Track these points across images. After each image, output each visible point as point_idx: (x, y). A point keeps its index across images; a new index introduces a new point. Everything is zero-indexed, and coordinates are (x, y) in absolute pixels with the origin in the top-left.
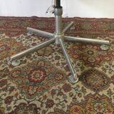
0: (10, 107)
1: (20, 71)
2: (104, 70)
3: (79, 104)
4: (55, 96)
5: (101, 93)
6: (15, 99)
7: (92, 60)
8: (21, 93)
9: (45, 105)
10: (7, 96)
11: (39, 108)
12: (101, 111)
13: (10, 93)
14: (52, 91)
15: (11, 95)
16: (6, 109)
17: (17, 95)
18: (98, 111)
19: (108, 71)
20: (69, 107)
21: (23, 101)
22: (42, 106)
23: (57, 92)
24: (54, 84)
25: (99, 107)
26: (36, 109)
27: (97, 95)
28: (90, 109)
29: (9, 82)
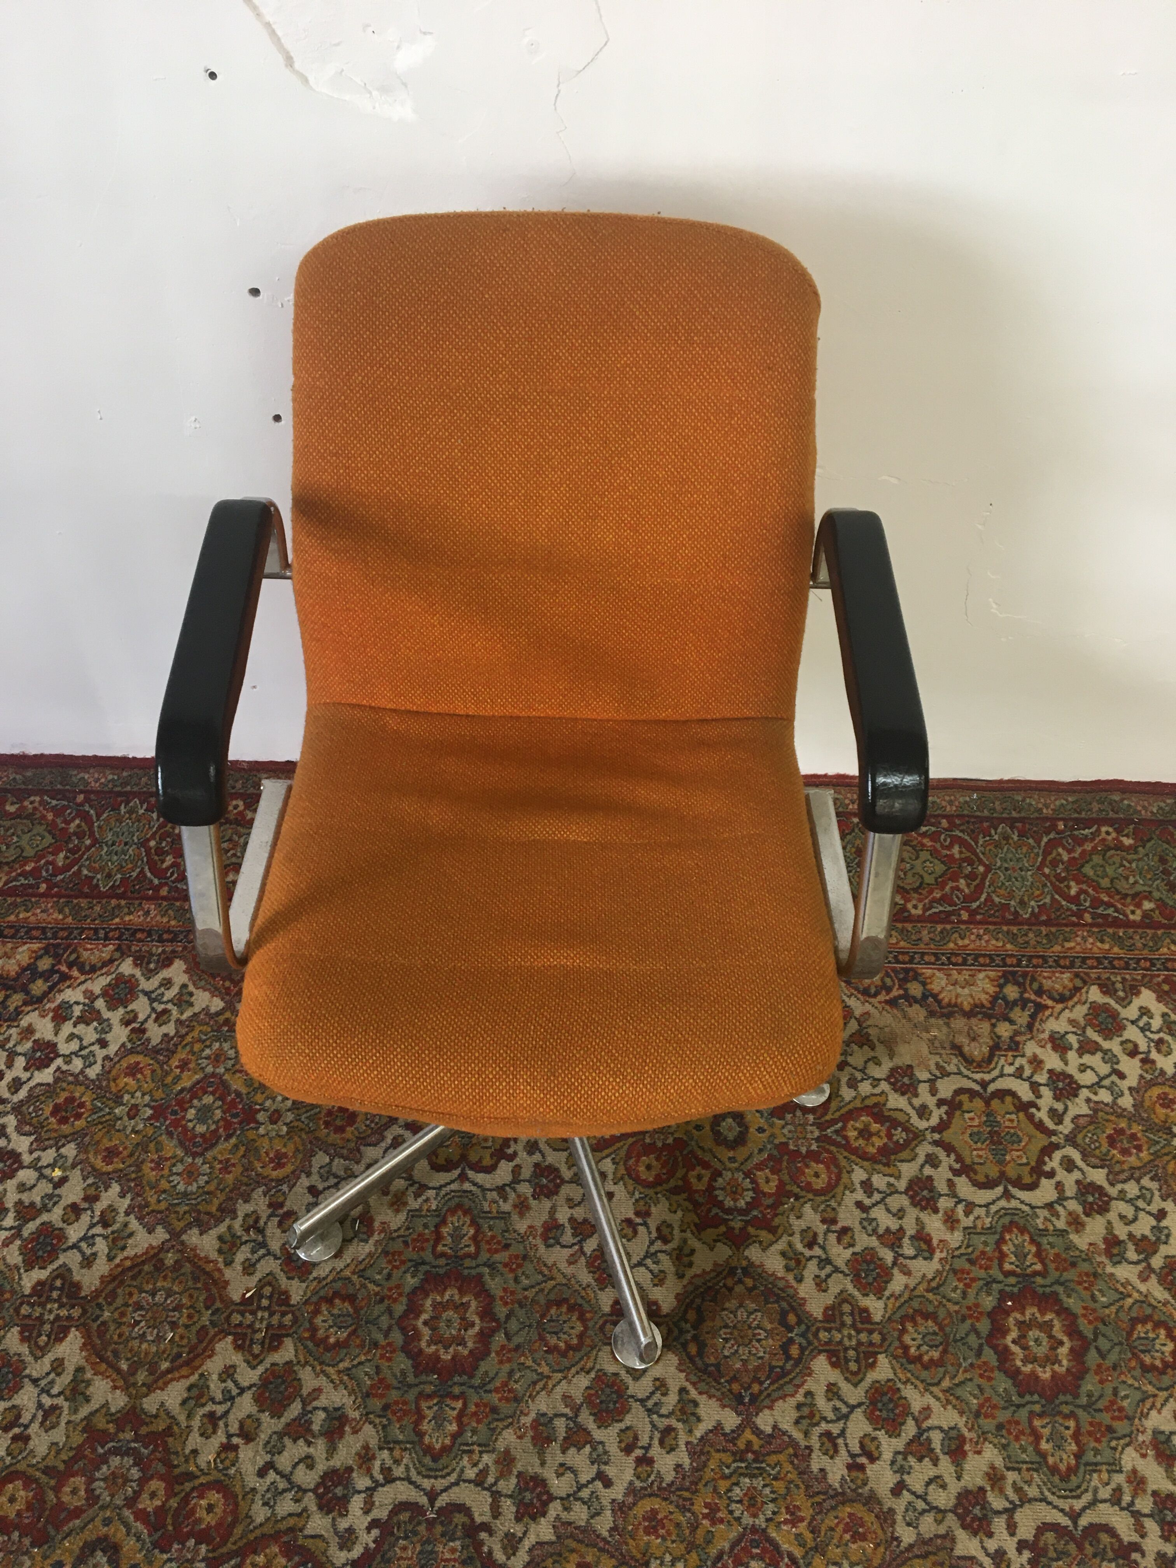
0: (350, 1530)
1: (351, 1298)
2: (795, 1261)
3: (664, 1492)
4: (555, 1454)
5: (765, 1421)
6: (362, 1482)
7: (735, 1191)
8: (387, 1443)
9: (508, 1507)
10: (321, 1467)
11: (486, 1527)
12: (760, 1522)
13: (331, 1450)
14: (536, 1424)
15: (337, 1462)
16: (334, 1541)
17: (366, 1457)
18: (747, 1520)
19: (812, 1269)
20: (620, 1508)
21: (402, 1492)
22: (496, 1512)
23: (560, 1425)
24: (541, 1382)
25: (752, 1502)
26: (473, 1530)
27: (748, 1435)
28: (713, 1509)
29: (308, 1379)
